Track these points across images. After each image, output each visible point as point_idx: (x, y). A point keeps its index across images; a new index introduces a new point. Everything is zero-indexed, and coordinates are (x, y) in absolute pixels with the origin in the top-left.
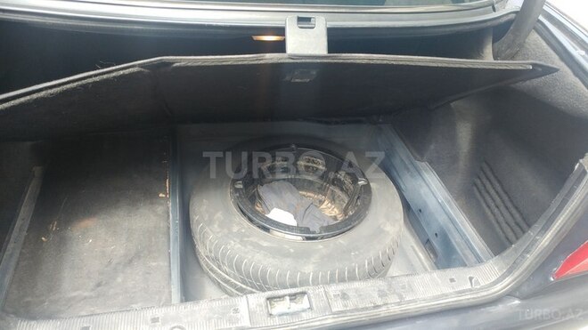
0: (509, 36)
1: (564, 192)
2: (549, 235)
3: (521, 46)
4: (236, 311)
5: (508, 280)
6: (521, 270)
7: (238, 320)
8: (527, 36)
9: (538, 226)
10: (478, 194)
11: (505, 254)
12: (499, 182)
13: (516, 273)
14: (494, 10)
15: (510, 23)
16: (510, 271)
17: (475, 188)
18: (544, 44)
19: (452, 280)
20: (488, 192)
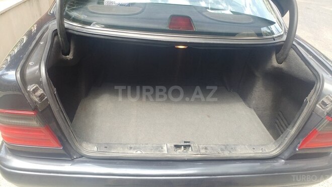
0: (281, 51)
1: (301, 111)
2: (294, 129)
3: (287, 55)
4: (162, 148)
5: (278, 149)
6: (284, 145)
7: (162, 151)
8: (289, 51)
9: (291, 126)
10: (277, 127)
11: (278, 140)
12: (286, 120)
13: (281, 147)
14: (274, 40)
15: (281, 46)
16: (279, 146)
17: (276, 125)
18: (296, 54)
19: (254, 149)
20: (282, 126)
